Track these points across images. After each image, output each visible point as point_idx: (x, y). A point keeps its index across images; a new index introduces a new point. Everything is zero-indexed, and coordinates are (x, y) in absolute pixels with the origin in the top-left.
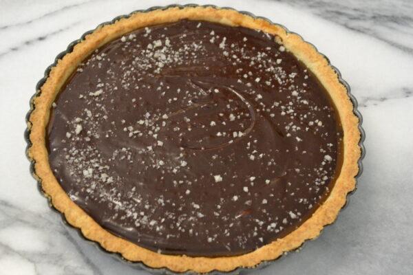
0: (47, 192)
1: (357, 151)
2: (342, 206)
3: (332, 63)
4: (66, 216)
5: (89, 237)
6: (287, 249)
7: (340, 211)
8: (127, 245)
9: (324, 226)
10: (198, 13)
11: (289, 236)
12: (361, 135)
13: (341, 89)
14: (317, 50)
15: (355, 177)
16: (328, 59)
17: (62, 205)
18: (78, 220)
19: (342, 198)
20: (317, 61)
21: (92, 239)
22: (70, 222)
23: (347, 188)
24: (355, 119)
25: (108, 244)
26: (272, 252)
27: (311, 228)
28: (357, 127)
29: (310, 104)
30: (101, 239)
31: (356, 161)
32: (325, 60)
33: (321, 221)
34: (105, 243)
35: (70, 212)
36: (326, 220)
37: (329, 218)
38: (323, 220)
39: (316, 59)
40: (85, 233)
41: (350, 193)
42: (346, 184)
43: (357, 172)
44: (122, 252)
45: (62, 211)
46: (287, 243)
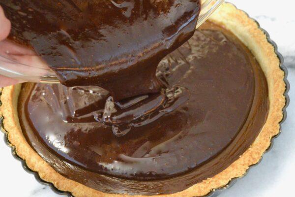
0: (12, 142)
1: (282, 100)
2: (267, 148)
3: (261, 26)
4: (26, 162)
5: (45, 180)
6: (215, 187)
7: (265, 153)
8: (76, 185)
9: (250, 166)
11: (218, 176)
12: (286, 87)
13: (269, 48)
14: (248, 16)
15: (279, 123)
16: (258, 24)
17: (23, 153)
18: (36, 165)
19: (267, 141)
20: (248, 25)
21: (47, 181)
22: (30, 167)
23: (272, 133)
24: (282, 73)
25: (60, 184)
26: (202, 189)
28: (282, 79)
30: (54, 181)
31: (281, 109)
32: (255, 24)
33: (247, 162)
34: (57, 184)
35: (30, 159)
36: (251, 160)
37: (254, 159)
38: (249, 161)
39: (247, 23)
40: (41, 175)
41: (275, 137)
42: (270, 129)
43: (281, 118)
44: (72, 191)
45: (23, 158)
46: (216, 181)
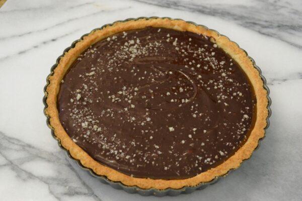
0: (58, 136)
1: (266, 112)
2: (255, 147)
3: (249, 55)
4: (70, 152)
5: (84, 166)
6: (217, 175)
7: (254, 151)
8: (111, 171)
9: (243, 160)
10: (158, 23)
11: (219, 167)
12: (268, 102)
13: (255, 72)
14: (239, 47)
15: (264, 129)
16: (246, 53)
17: (67, 145)
18: (78, 155)
19: (255, 142)
20: (238, 54)
21: (88, 167)
22: (73, 156)
23: (259, 136)
24: (265, 91)
25: (98, 170)
26: (208, 177)
27: (234, 161)
28: (265, 96)
29: (234, 82)
30: (94, 167)
31: (265, 118)
32: (244, 53)
33: (241, 157)
34: (96, 169)
35: (73, 149)
36: (244, 156)
37: (246, 155)
38: (242, 156)
39: (238, 52)
40: (83, 163)
41: (261, 139)
42: (258, 133)
43: (266, 125)
44: (107, 175)
45: (68, 149)
46: (218, 171)
